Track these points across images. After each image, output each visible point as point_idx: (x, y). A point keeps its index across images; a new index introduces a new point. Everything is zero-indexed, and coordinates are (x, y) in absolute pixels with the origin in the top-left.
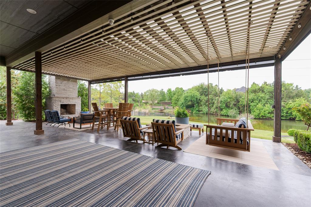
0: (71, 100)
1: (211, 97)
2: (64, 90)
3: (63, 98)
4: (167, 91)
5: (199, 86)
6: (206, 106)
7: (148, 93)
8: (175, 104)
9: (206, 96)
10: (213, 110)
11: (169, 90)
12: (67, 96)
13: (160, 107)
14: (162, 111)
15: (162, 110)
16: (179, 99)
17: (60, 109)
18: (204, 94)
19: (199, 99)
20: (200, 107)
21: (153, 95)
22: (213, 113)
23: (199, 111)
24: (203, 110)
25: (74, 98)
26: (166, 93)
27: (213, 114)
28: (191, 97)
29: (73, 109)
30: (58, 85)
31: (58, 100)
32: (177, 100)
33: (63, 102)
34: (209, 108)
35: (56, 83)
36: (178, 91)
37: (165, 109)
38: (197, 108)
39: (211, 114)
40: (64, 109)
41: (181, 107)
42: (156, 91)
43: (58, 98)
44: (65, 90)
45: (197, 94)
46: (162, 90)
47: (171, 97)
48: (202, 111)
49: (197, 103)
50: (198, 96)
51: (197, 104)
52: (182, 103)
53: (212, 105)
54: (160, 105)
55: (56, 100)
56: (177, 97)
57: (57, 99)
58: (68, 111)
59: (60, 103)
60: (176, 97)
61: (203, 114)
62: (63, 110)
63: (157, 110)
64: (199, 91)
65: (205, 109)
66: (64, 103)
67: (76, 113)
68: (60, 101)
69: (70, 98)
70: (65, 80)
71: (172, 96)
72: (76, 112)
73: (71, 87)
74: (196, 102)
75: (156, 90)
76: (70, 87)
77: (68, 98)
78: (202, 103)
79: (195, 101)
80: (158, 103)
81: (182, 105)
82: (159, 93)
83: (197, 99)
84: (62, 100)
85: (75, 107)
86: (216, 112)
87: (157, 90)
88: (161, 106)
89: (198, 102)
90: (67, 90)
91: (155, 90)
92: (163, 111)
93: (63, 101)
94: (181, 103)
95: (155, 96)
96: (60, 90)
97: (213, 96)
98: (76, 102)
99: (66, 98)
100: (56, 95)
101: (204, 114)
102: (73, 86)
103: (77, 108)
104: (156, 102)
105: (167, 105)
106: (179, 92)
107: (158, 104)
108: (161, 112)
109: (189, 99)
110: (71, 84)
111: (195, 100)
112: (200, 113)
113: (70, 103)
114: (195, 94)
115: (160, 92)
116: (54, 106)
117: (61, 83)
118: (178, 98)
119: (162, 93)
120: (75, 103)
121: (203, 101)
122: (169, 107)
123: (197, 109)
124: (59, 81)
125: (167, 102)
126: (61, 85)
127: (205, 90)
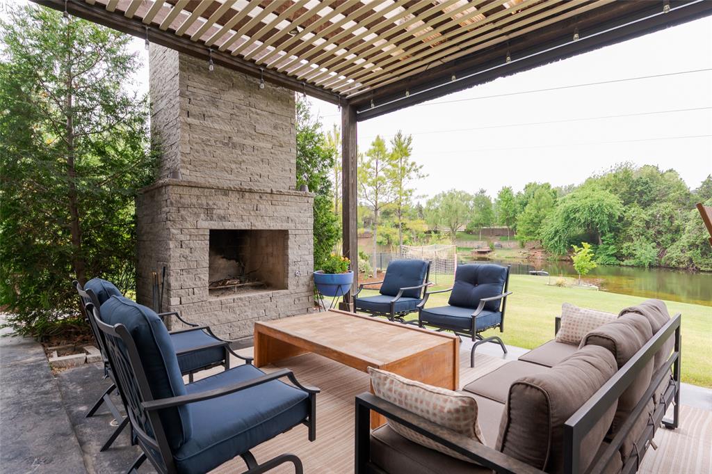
0: (265, 206)
1: (667, 211)
2: (229, 143)
3: (226, 192)
4: (497, 197)
5: (615, 176)
6: (648, 239)
7: (437, 204)
8: (529, 233)
9: (645, 205)
10: (674, 252)
11: (506, 194)
12: (243, 180)
13: (476, 244)
14: (483, 256)
15: (484, 253)
16: (544, 217)
17: (206, 263)
18: (639, 202)
19: (621, 219)
20: (625, 245)
21: (454, 208)
22: (679, 263)
23: (619, 256)
24: (638, 253)
25: (281, 193)
26: (493, 202)
27: (675, 269)
28: (591, 209)
29: (271, 260)
30: (194, 109)
31: (194, 201)
32: (536, 222)
33: (222, 218)
34: (662, 247)
35: (182, 95)
36: (537, 194)
37: (492, 250)
38: (612, 247)
39: (668, 268)
40: (229, 259)
41: (552, 242)
42: (466, 198)
43: (196, 191)
44: (234, 146)
45: (613, 202)
46: (483, 192)
47: (510, 212)
48: (631, 255)
49: (610, 231)
50: (618, 206)
51: (609, 235)
52: (557, 232)
53: (669, 236)
54: (473, 236)
55: (186, 200)
56: (534, 212)
57: (189, 197)
58: (247, 269)
59: (207, 225)
60: (530, 214)
61: (638, 266)
62: (222, 262)
63: (468, 253)
64: (616, 190)
65: (645, 251)
66: (228, 226)
67: (291, 282)
68: (209, 211)
69: (262, 194)
70: (234, 86)
71: (515, 211)
72: (291, 275)
73: (266, 129)
74: (607, 229)
75: (463, 194)
76: (258, 127)
77: (251, 191)
78: (631, 231)
79: (604, 225)
80: (468, 232)
81: (556, 239)
82: (471, 203)
83: (611, 216)
84: (221, 204)
85: (286, 247)
86: (691, 260)
87: (467, 195)
88: (478, 239)
89: (618, 227)
90: (243, 147)
91: (460, 193)
92: (486, 256)
93: (221, 212)
94: (553, 230)
95: (460, 212)
96: (204, 142)
97: (674, 206)
98: (292, 215)
99: (242, 192)
100: (186, 174)
101: (640, 266)
102: (275, 127)
103: (293, 254)
104: (463, 228)
105: (498, 238)
106: (540, 197)
107: (468, 236)
108: (479, 259)
109: (582, 216)
110: (262, 113)
111: (605, 222)
112: (626, 262)
113: (259, 226)
114: (607, 201)
115: (476, 200)
116: (172, 245)
117: (214, 102)
118: (536, 217)
119: (482, 202)
120: (284, 226)
121: (636, 223)
122: (505, 244)
123: (612, 249)
124: (200, 87)
125: (498, 227)
126: (213, 110)
127: (639, 188)
